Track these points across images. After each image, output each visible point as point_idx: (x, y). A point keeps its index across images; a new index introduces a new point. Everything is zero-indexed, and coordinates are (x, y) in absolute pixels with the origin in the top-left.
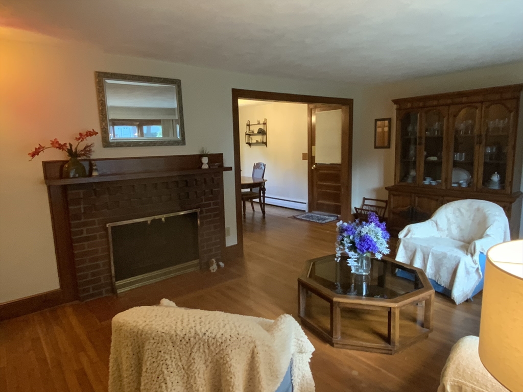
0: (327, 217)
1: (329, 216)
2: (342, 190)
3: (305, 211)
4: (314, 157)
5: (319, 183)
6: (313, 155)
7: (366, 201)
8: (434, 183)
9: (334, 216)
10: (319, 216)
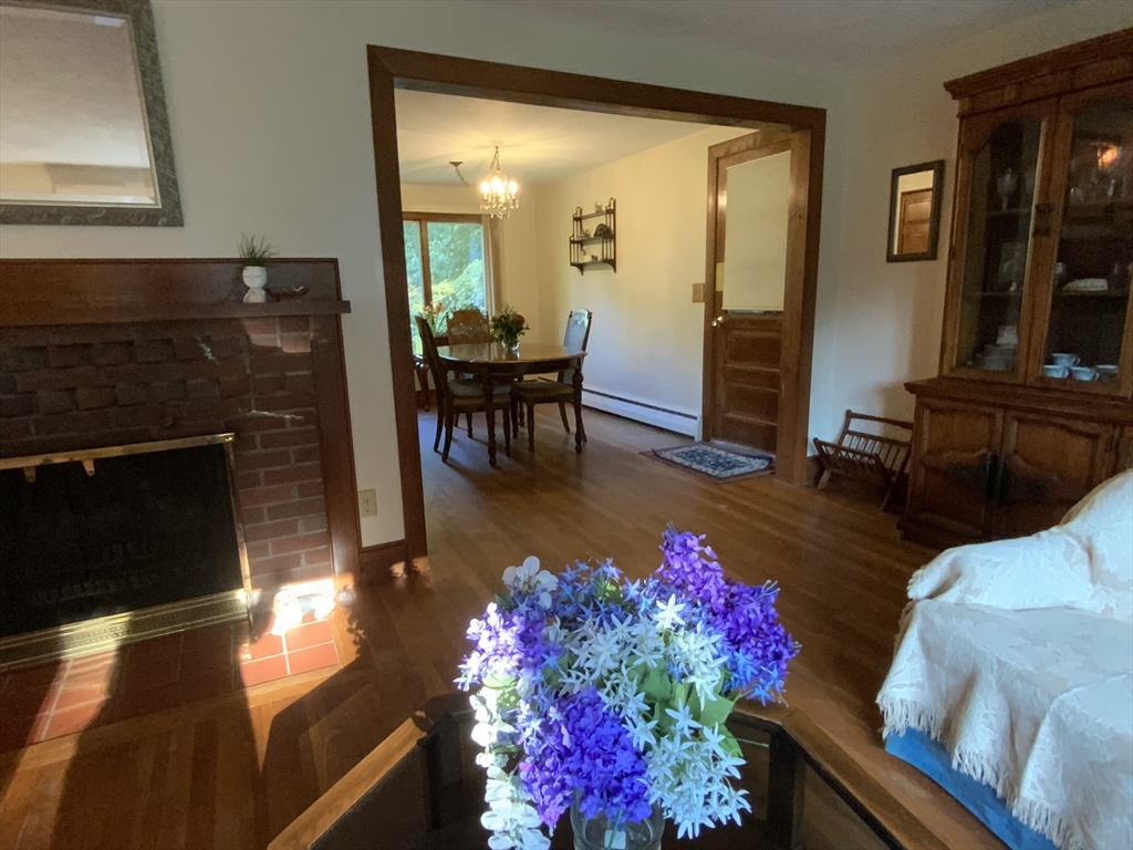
0: (743, 459)
1: (748, 456)
2: (783, 386)
3: (693, 438)
4: (721, 293)
5: (732, 365)
6: (718, 289)
7: (853, 421)
8: (1085, 375)
9: (759, 458)
10: (723, 453)
